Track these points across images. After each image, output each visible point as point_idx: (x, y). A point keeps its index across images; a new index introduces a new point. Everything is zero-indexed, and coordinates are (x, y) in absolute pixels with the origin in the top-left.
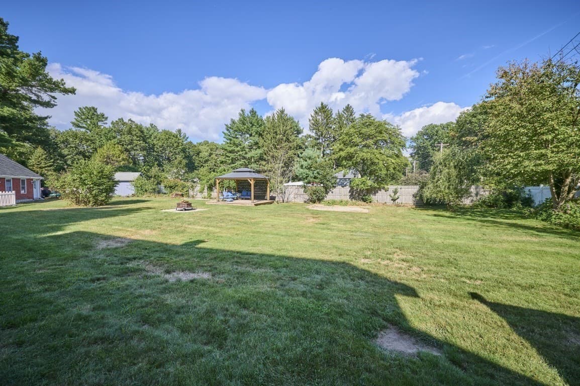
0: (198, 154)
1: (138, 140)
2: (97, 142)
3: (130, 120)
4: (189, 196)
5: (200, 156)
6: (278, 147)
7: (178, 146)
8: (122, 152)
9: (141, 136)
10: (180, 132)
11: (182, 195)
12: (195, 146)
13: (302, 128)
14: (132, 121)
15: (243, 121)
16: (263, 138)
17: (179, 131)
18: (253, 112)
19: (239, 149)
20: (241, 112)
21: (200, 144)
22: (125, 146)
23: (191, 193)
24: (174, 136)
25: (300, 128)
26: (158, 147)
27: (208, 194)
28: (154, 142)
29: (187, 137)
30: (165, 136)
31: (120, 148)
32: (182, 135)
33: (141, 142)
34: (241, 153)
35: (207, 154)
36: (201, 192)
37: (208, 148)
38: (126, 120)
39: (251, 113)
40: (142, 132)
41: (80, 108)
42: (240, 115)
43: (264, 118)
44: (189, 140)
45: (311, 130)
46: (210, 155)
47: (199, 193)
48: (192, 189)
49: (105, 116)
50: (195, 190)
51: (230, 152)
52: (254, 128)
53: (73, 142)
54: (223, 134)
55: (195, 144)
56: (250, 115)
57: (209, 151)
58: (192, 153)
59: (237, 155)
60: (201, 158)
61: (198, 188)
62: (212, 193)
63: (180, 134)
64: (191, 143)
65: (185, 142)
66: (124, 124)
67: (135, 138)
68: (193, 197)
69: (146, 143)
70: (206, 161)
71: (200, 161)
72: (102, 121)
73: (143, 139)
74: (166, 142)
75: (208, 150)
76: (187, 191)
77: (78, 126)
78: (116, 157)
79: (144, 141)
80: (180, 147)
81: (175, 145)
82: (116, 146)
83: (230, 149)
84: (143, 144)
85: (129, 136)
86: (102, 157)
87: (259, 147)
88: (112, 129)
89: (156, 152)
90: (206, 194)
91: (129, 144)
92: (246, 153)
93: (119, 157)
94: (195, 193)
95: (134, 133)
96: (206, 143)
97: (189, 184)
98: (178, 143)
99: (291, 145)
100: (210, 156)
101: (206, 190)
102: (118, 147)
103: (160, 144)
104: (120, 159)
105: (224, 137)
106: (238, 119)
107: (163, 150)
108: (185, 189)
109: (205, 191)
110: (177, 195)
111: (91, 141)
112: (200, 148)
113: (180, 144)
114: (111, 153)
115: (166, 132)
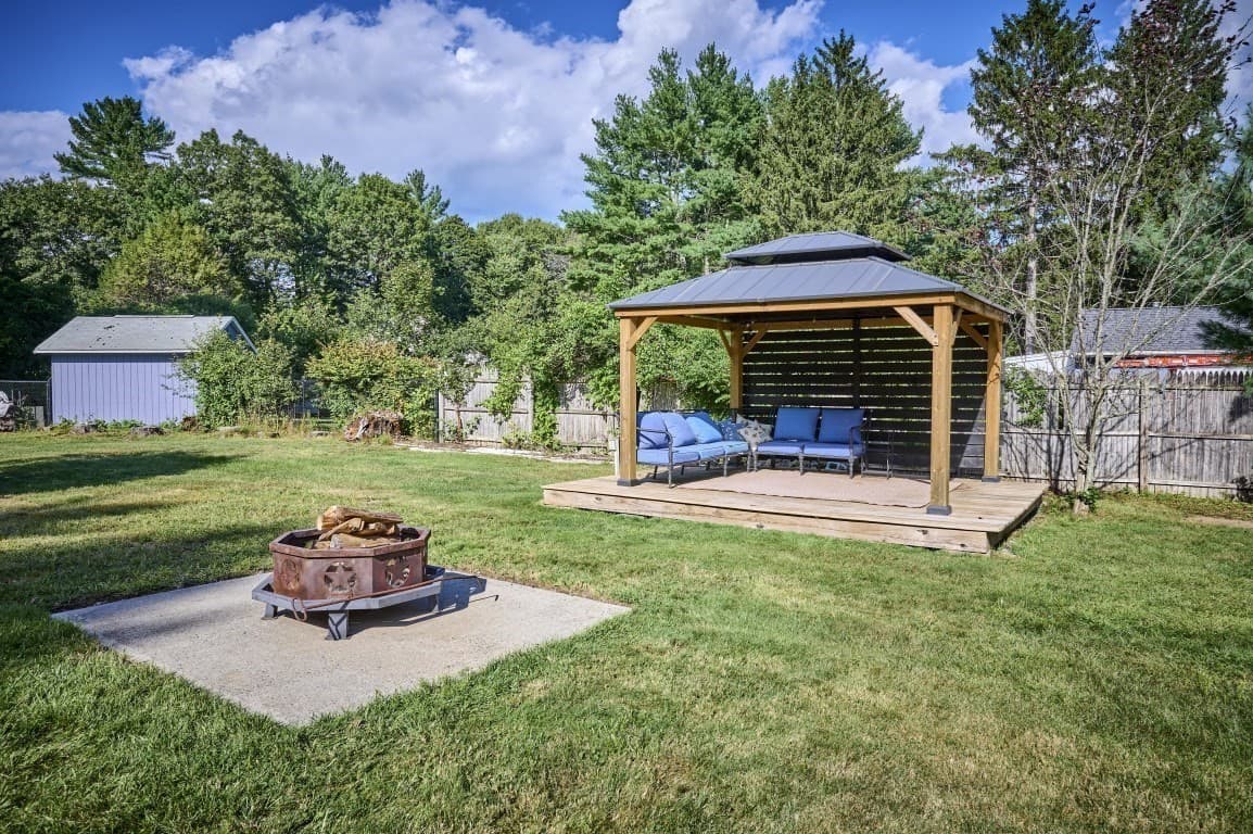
0: (482, 263)
1: (267, 210)
2: (130, 220)
3: (239, 136)
4: (435, 436)
5: (488, 272)
6: (825, 207)
7: (409, 232)
8: (208, 252)
9: (280, 196)
10: (421, 181)
11: (404, 429)
12: (472, 234)
13: (915, 131)
14: (245, 139)
15: (669, 104)
16: (757, 173)
17: (418, 178)
18: (713, 62)
19: (650, 222)
20: (662, 67)
21: (489, 228)
22: (223, 234)
23: (448, 415)
24: (396, 195)
25: (905, 128)
26: (340, 236)
27: (539, 422)
28: (327, 218)
29: (443, 200)
30: (365, 194)
31: (199, 238)
32: (426, 193)
33: (279, 215)
34: (658, 240)
35: (513, 261)
36: (503, 408)
37: (517, 240)
38: (226, 139)
39: (701, 66)
40: (284, 179)
41: (88, 107)
42: (656, 76)
43: (761, 85)
44: (450, 212)
45: (979, 124)
46: (527, 263)
47: (487, 419)
48: (452, 394)
49: (168, 130)
50: (470, 399)
51: (613, 239)
52: (719, 131)
53: (48, 221)
54: (586, 166)
55: (474, 226)
56: (697, 73)
57: (523, 250)
58: (459, 261)
59: (642, 248)
60: (493, 277)
61: (486, 385)
62: (561, 418)
63: (420, 189)
64: (457, 220)
65: (436, 222)
66: (220, 151)
67: (256, 200)
68: (458, 437)
69: (297, 219)
70: (511, 289)
71: (488, 288)
72: (158, 149)
73: (287, 204)
74: (367, 217)
75: (517, 248)
76: (425, 407)
77: (79, 169)
78: (184, 270)
79: (292, 212)
80: (418, 236)
81: (401, 226)
82: (186, 228)
83: (613, 226)
84: (286, 225)
85: (236, 193)
86: (133, 270)
87: (738, 215)
88: (179, 172)
89: (333, 255)
90: (524, 420)
91: (239, 226)
92: (681, 242)
93: (194, 272)
94: (469, 417)
95: (253, 182)
96: (512, 223)
97: (440, 369)
98: (411, 220)
99: (878, 197)
100: (524, 269)
101: (525, 402)
102: (193, 232)
103: (348, 225)
104: (198, 276)
105: (588, 179)
106: (646, 98)
107: (357, 245)
108: (419, 396)
109: (520, 404)
110: (375, 424)
111: (111, 215)
112: (492, 239)
113: (418, 224)
114: (166, 255)
115: (372, 183)
